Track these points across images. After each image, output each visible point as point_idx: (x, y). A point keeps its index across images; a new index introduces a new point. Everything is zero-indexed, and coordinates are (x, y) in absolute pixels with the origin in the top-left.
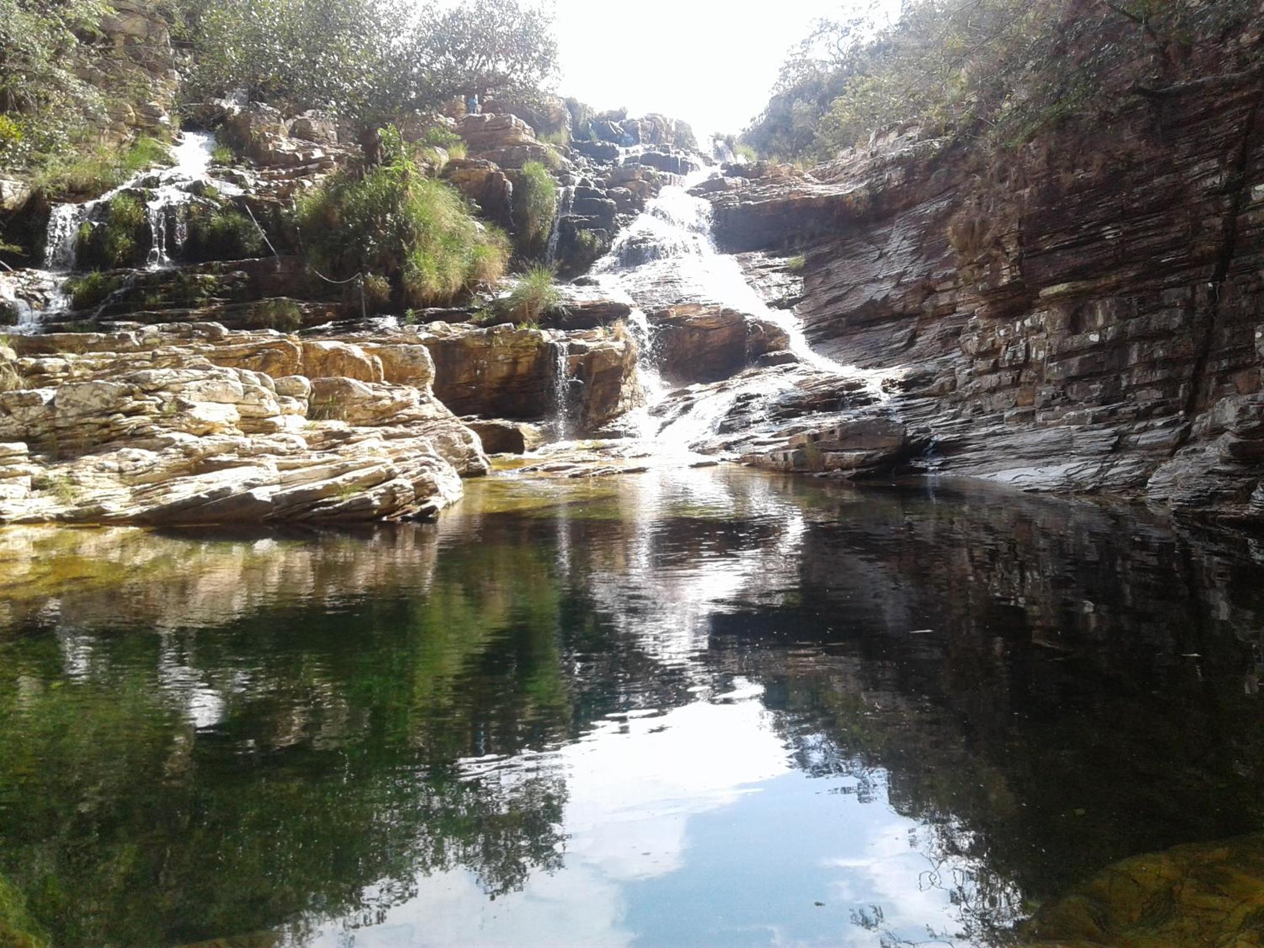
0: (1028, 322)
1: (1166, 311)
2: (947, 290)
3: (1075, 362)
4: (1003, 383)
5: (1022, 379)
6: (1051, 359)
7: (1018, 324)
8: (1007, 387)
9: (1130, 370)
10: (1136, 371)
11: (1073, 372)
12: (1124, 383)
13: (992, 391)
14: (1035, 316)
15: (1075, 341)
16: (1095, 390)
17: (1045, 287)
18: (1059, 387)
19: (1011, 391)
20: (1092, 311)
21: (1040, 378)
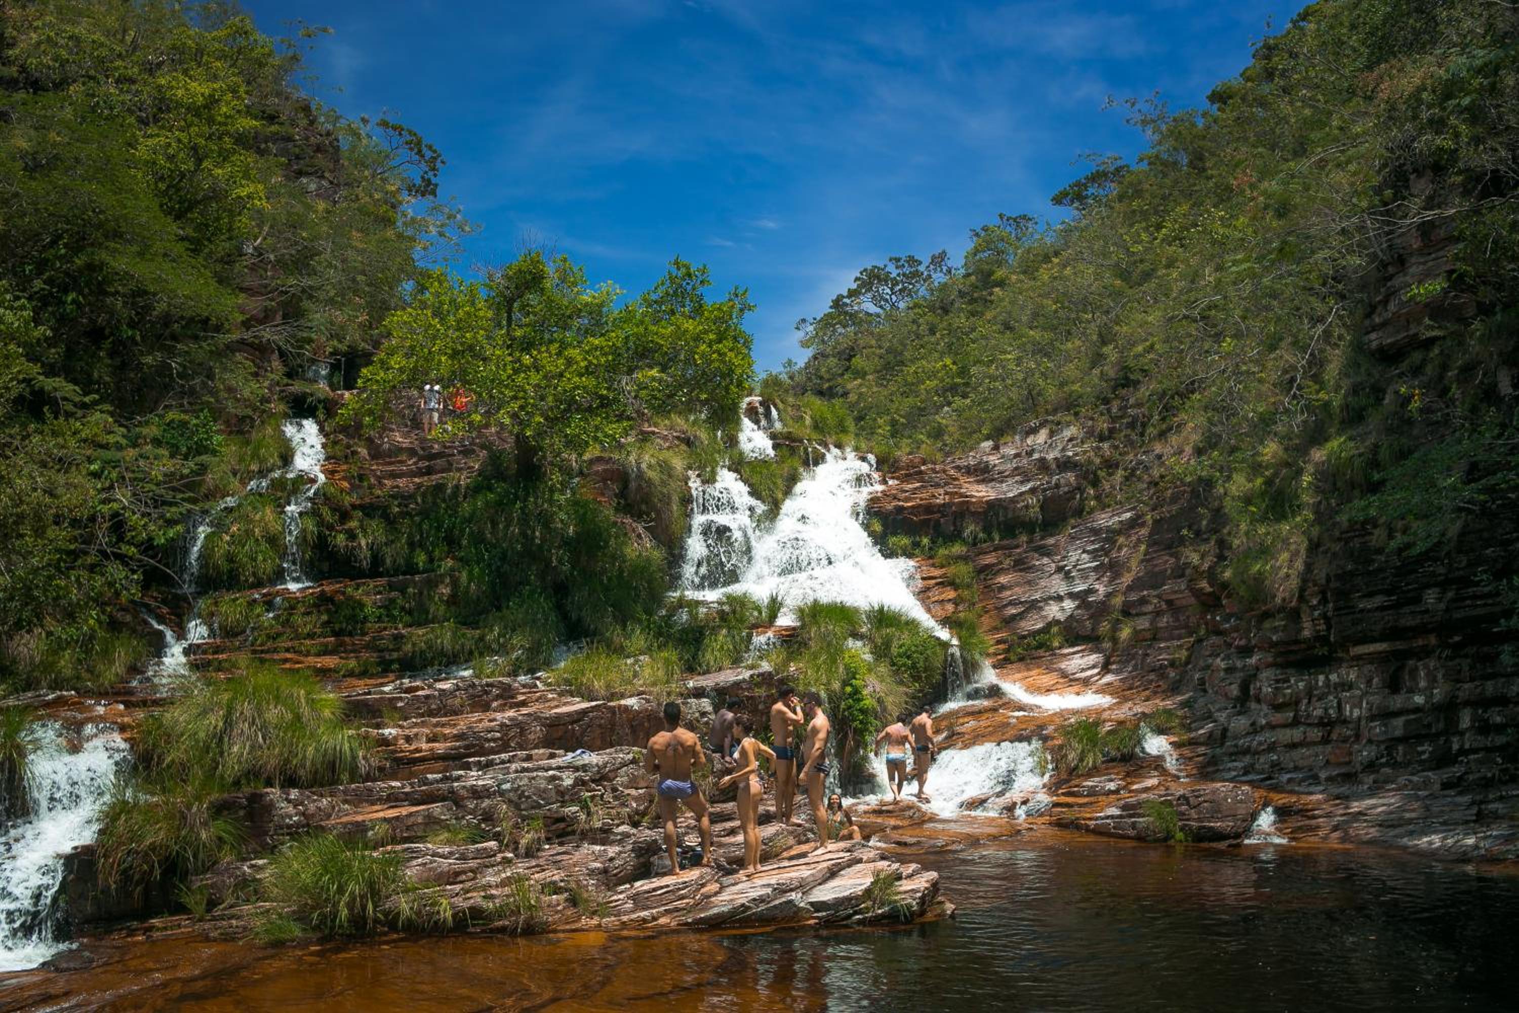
0: (1334, 677)
1: (1503, 680)
2: (1145, 614)
3: (1399, 722)
4: (1308, 739)
5: (1334, 736)
6: (1372, 718)
7: (1321, 678)
8: (1314, 744)
9: (1462, 734)
10: (1467, 735)
11: (1398, 733)
12: (1455, 747)
13: (1293, 746)
14: (1343, 671)
15: (1398, 702)
16: (1424, 752)
17: (1355, 645)
18: (1383, 747)
19: (1320, 749)
20: (1414, 672)
21: (1358, 737)
